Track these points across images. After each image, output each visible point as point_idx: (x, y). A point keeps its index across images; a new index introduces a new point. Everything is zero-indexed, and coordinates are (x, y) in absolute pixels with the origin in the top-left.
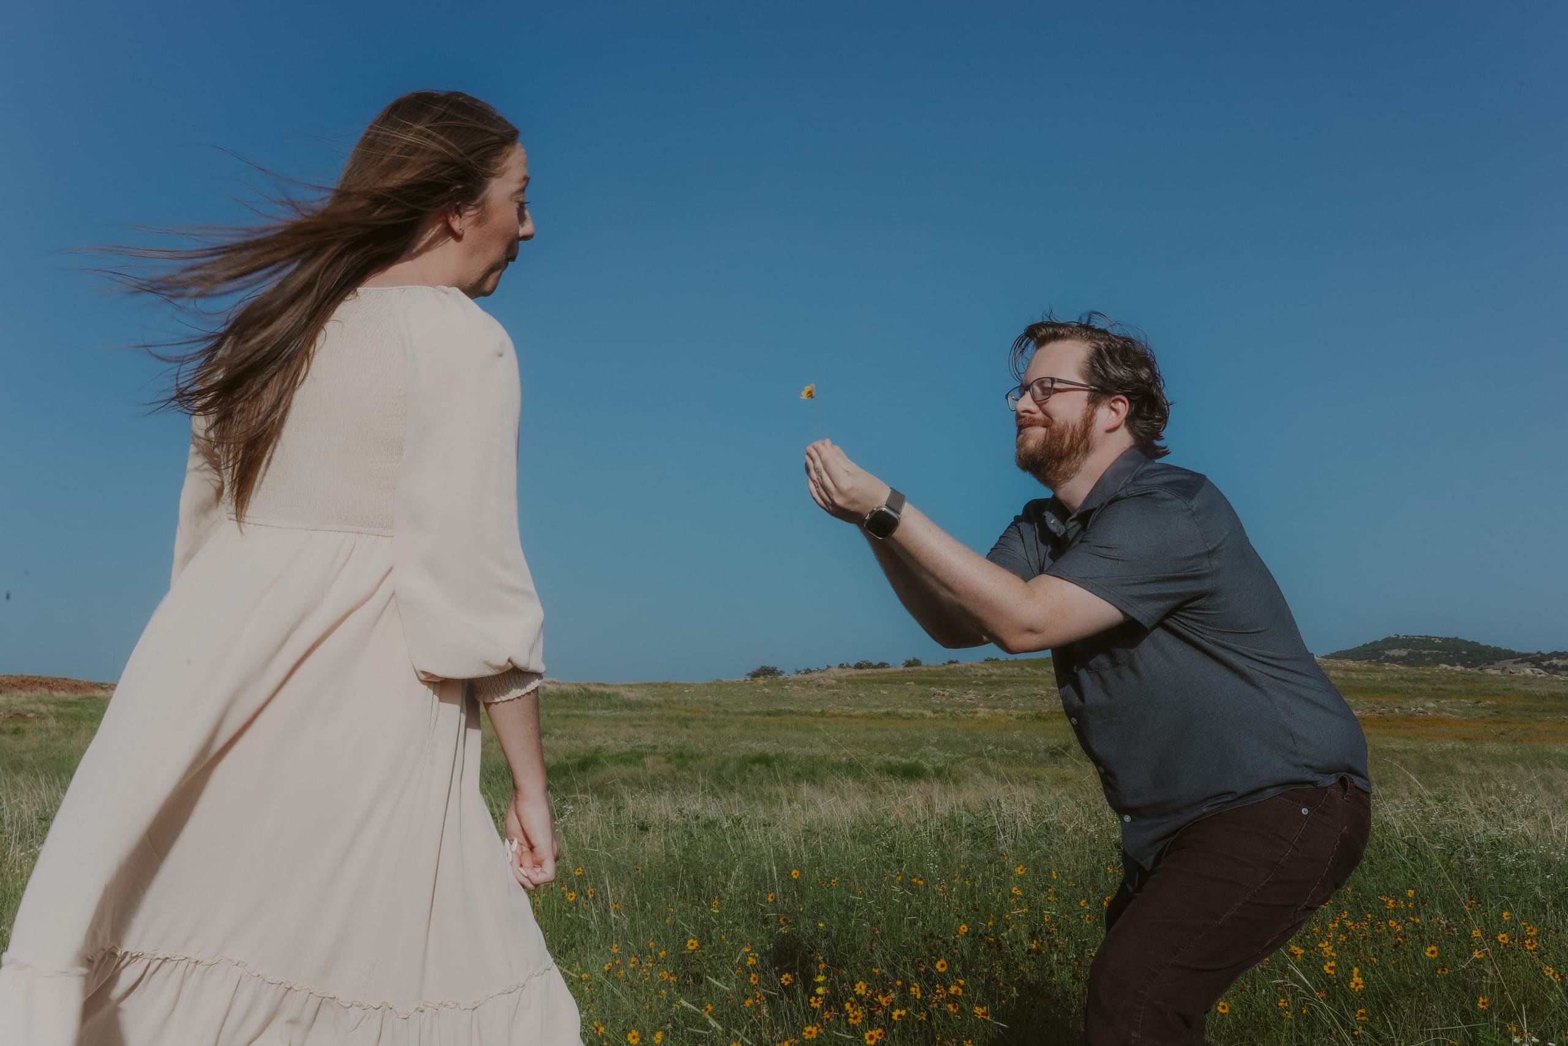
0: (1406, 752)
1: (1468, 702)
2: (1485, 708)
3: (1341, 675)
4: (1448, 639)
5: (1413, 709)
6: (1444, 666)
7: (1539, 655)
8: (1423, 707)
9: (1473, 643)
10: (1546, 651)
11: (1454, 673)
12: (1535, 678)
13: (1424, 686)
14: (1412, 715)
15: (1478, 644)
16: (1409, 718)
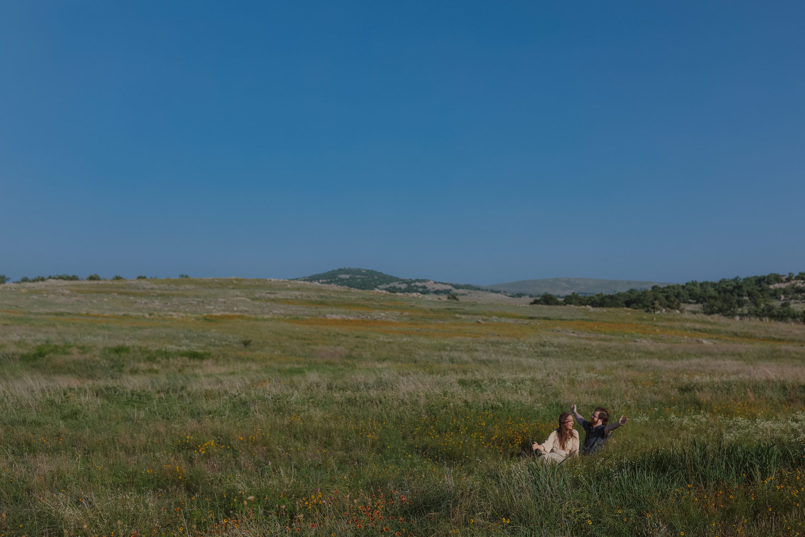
0: (389, 343)
1: (398, 313)
2: (405, 316)
3: (336, 296)
4: (368, 271)
5: (376, 317)
6: (377, 290)
7: (410, 281)
8: (380, 315)
9: (380, 273)
10: (414, 279)
11: (383, 295)
12: (418, 298)
13: (375, 303)
14: (376, 320)
15: (382, 273)
16: (375, 321)
